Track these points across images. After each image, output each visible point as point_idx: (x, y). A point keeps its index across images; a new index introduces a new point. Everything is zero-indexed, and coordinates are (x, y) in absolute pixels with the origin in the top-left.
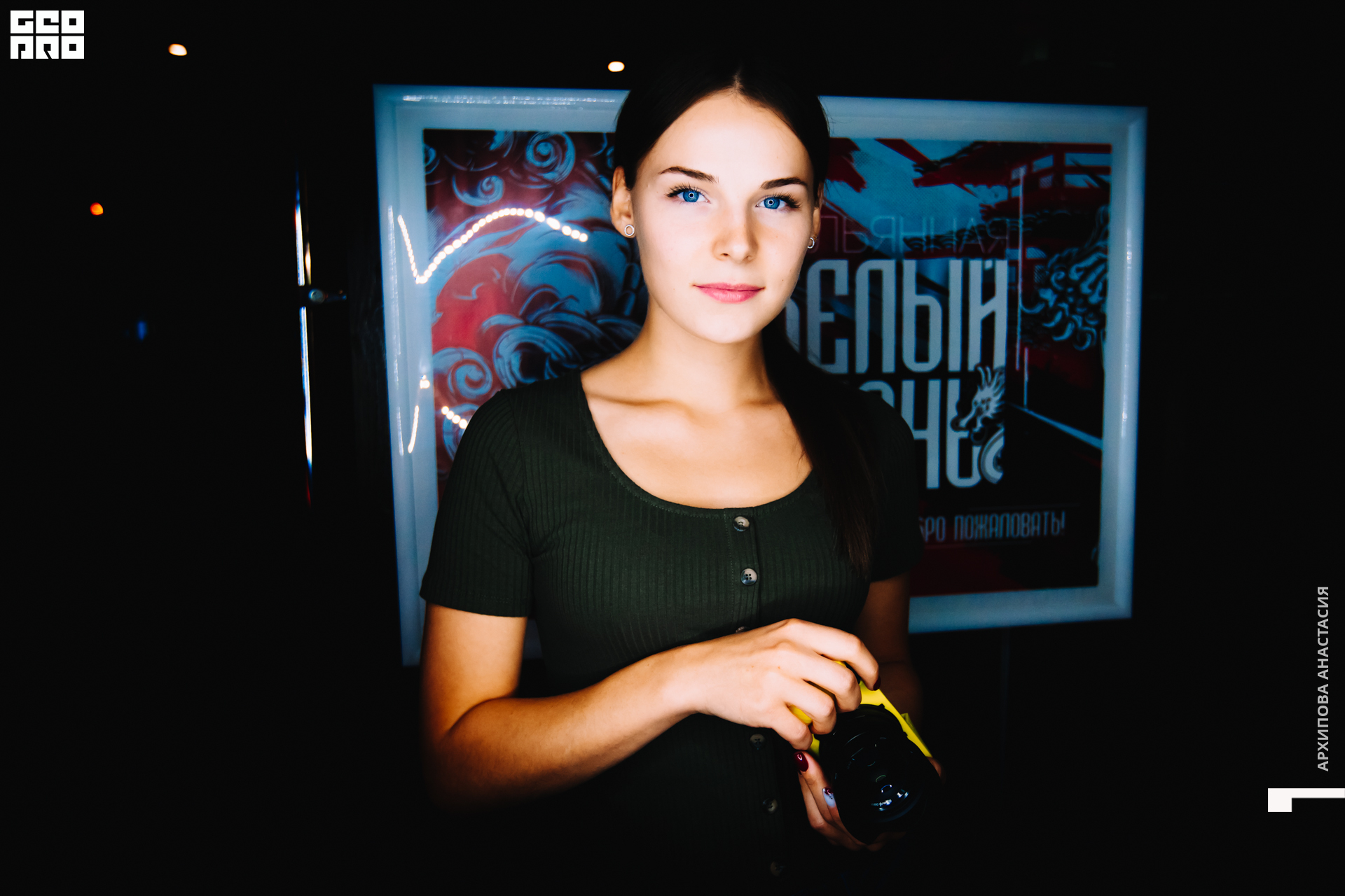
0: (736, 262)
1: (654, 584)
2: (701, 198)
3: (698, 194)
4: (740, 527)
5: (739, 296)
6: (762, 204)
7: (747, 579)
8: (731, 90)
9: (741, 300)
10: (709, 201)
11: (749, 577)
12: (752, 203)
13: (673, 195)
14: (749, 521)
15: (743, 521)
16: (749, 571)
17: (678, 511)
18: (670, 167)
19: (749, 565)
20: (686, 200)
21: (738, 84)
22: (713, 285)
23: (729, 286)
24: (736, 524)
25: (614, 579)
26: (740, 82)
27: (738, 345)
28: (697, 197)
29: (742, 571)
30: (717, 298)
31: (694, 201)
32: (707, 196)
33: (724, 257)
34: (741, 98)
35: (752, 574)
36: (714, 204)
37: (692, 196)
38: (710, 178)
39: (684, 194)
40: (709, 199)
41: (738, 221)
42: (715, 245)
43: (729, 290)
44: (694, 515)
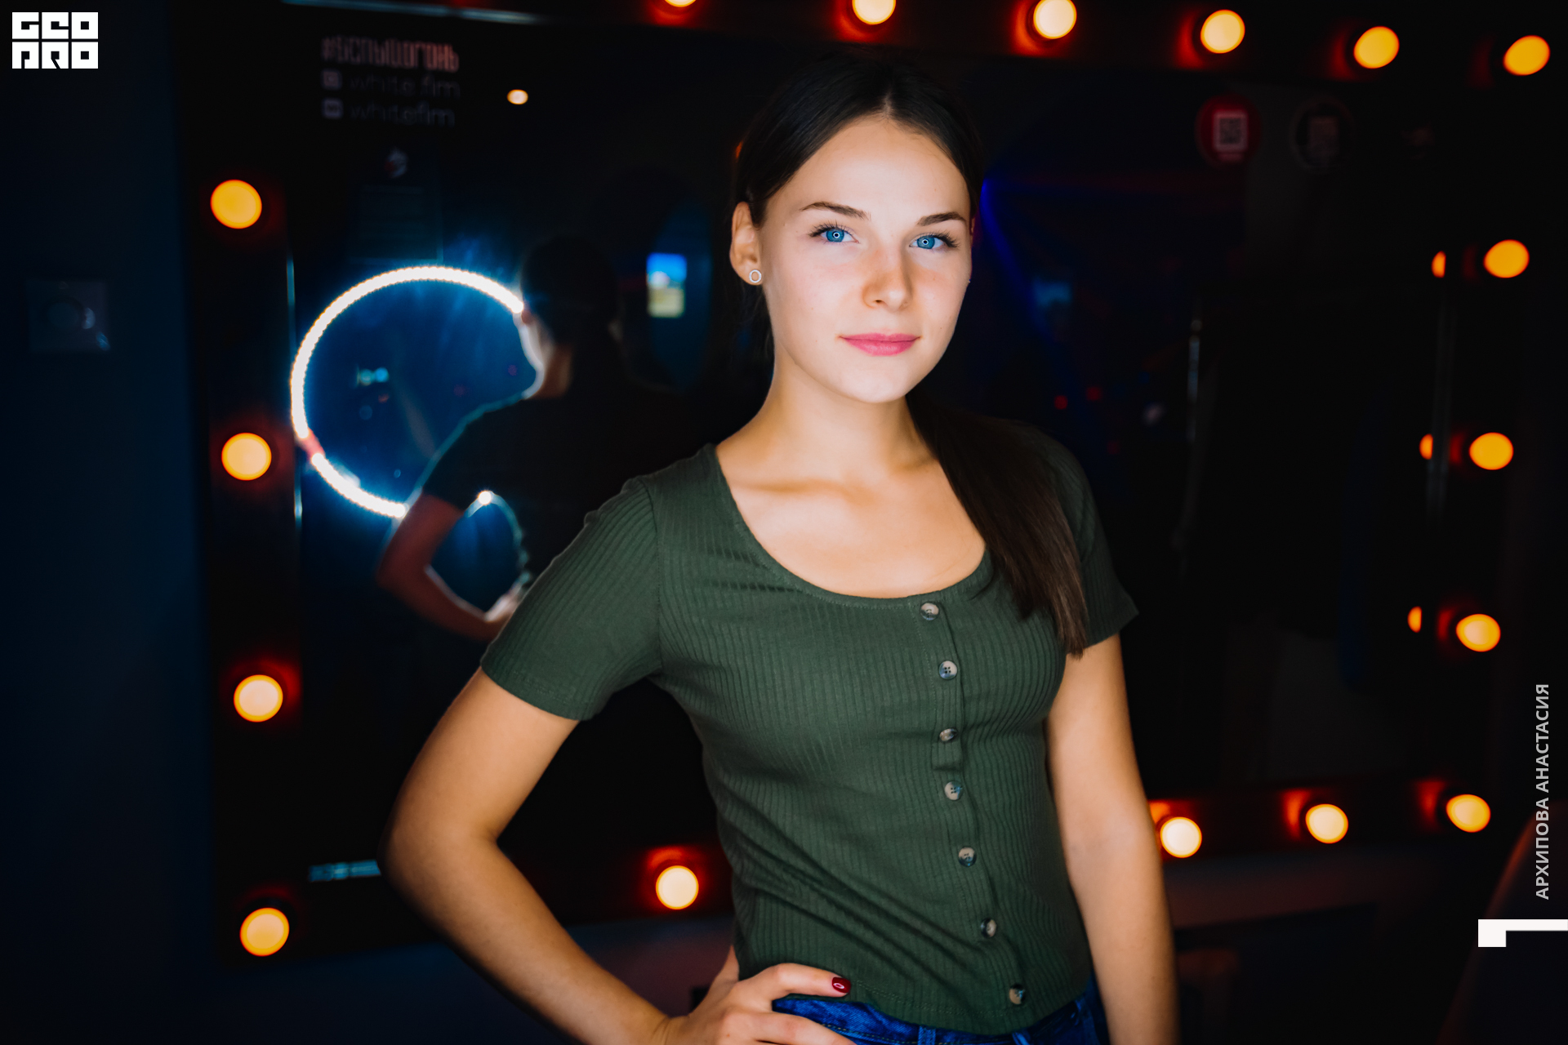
0: (891, 310)
1: (849, 687)
2: (847, 238)
3: (843, 232)
4: (928, 615)
5: (894, 348)
6: (915, 244)
7: (946, 672)
8: (882, 114)
9: (896, 352)
10: (856, 241)
11: (948, 670)
12: (905, 243)
13: (816, 234)
14: (938, 606)
15: (931, 609)
16: (948, 664)
17: (857, 605)
18: (813, 202)
19: (947, 658)
20: (830, 240)
21: (888, 107)
22: (863, 336)
23: (884, 337)
24: (924, 613)
25: (805, 687)
26: (892, 105)
27: (888, 404)
28: (842, 237)
29: (939, 665)
30: (868, 351)
31: (840, 241)
32: (855, 236)
33: (875, 304)
34: (893, 123)
35: (951, 667)
36: (864, 245)
37: (837, 235)
38: (860, 214)
39: (828, 233)
40: (857, 238)
41: (893, 263)
42: (866, 291)
43: (882, 342)
44: (875, 607)
